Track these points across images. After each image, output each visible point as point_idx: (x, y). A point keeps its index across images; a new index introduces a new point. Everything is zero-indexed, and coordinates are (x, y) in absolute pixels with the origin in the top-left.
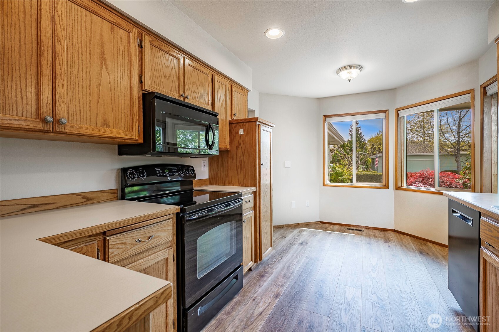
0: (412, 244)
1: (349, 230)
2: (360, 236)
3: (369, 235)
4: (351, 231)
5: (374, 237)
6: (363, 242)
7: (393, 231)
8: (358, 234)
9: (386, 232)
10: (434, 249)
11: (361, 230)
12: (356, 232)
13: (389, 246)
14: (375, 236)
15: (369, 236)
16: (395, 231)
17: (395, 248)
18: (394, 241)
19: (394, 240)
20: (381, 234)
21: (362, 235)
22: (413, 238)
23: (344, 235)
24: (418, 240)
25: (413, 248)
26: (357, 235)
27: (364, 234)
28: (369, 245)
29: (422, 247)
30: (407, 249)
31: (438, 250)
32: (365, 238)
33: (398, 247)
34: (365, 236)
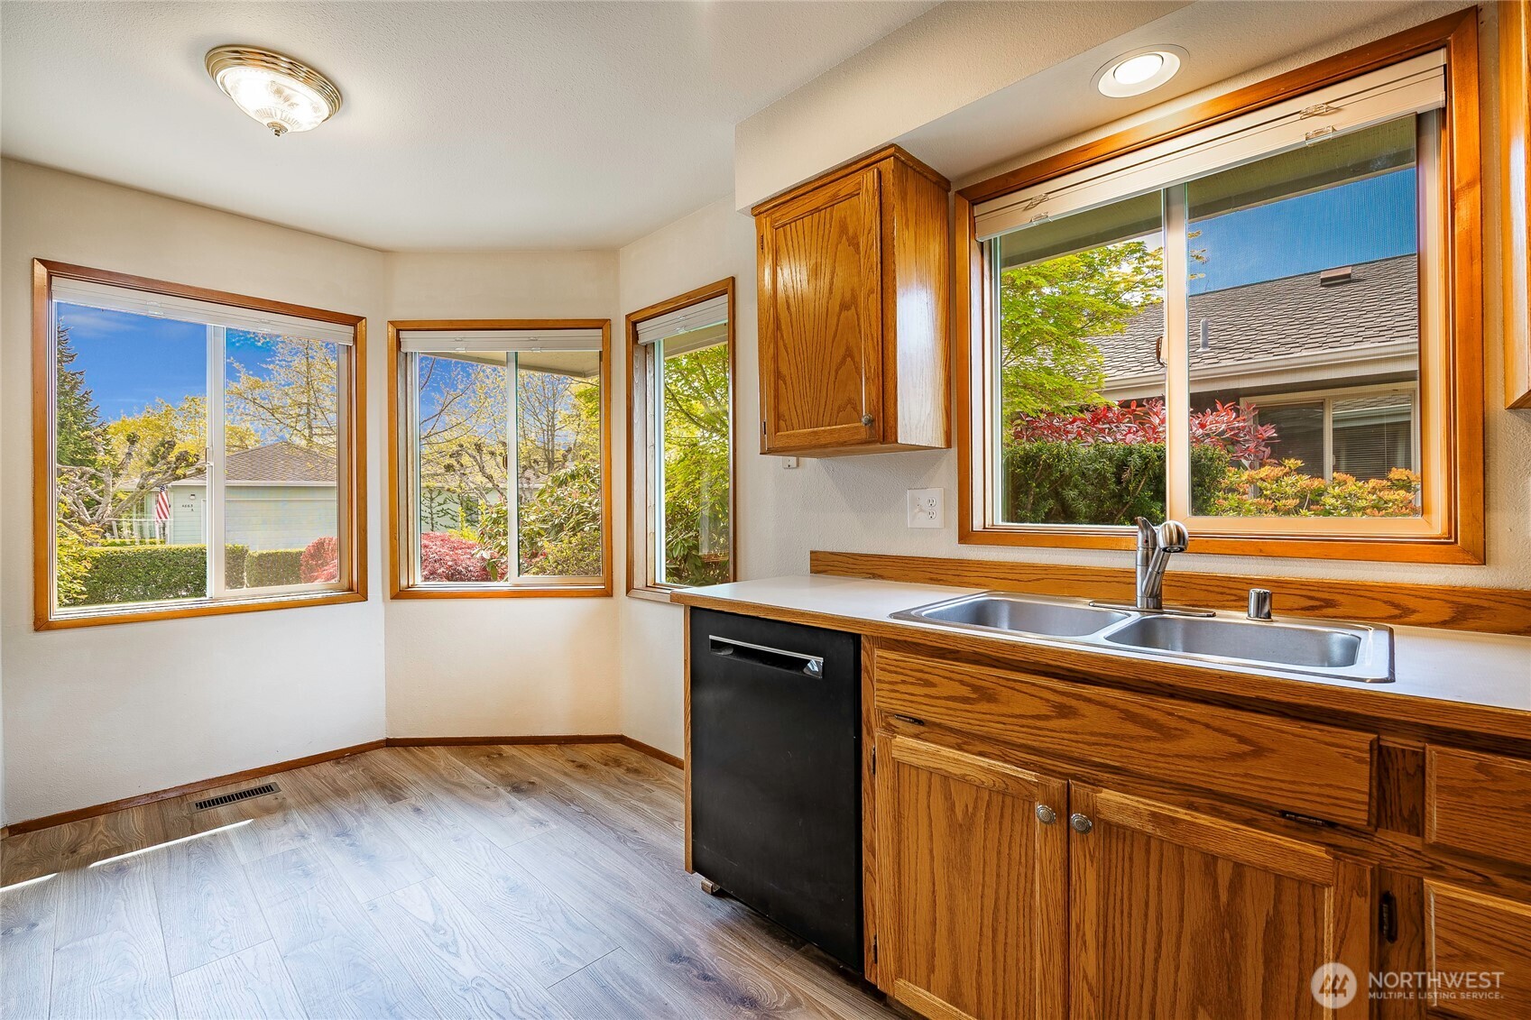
0: (473, 774)
1: (212, 811)
2: (279, 816)
3: (312, 794)
4: (222, 810)
5: (339, 796)
6: (313, 840)
7: (382, 747)
8: (268, 811)
9: (363, 760)
10: (530, 761)
11: (267, 789)
12: (246, 804)
13: (417, 810)
14: (340, 793)
15: (317, 800)
16: (390, 743)
17: (439, 807)
18: (416, 782)
19: (409, 778)
20: (351, 773)
21: (282, 807)
22: (454, 748)
23: (204, 845)
24: (473, 750)
25: (484, 784)
26: (267, 818)
27: (290, 801)
28: (348, 842)
29: (499, 767)
30: (474, 795)
31: (542, 760)
32: (306, 816)
33: (444, 799)
34: (301, 806)
